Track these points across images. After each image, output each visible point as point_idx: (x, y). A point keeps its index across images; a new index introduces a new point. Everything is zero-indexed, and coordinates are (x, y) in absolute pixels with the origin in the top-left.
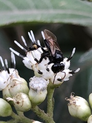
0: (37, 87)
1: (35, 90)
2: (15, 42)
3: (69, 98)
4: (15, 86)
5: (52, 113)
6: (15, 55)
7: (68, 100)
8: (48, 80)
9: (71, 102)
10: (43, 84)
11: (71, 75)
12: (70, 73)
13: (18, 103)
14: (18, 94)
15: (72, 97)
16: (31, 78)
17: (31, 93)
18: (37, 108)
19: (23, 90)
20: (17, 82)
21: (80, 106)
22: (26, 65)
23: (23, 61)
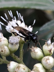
0: (13, 42)
1: (12, 44)
2: (1, 17)
4: (1, 42)
5: (22, 58)
6: (1, 25)
7: (31, 49)
8: (20, 38)
9: (32, 50)
10: (16, 40)
13: (2, 51)
14: (2, 46)
15: (32, 47)
16: (10, 37)
17: (10, 46)
18: (13, 55)
19: (5, 44)
20: (2, 40)
22: (7, 30)
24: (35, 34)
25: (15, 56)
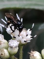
0: (12, 45)
1: (12, 47)
3: (30, 52)
4: (1, 45)
6: (2, 27)
7: (30, 53)
8: (19, 42)
10: (16, 44)
11: (32, 39)
12: (31, 37)
13: (2, 54)
14: (2, 49)
15: (31, 51)
16: (10, 40)
17: (9, 49)
19: (5, 47)
20: (2, 42)
21: (36, 57)
22: (8, 32)
23: (6, 30)
24: (34, 37)
25: (14, 58)
